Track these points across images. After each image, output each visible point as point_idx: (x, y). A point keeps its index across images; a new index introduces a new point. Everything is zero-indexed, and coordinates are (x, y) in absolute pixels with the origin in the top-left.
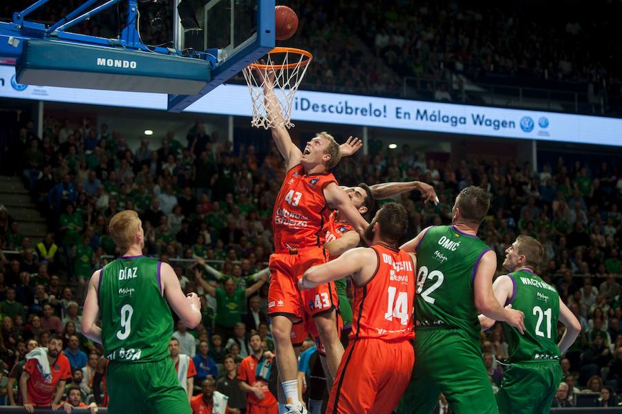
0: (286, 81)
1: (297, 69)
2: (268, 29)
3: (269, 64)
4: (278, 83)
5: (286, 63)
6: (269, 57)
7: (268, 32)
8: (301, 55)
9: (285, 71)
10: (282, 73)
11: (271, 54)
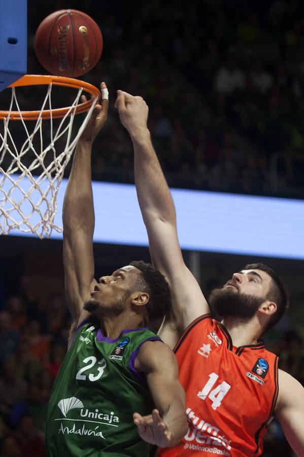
0: (47, 142)
1: (68, 119)
2: (13, 36)
3: (15, 109)
4: (31, 145)
5: (47, 108)
6: (14, 94)
7: (12, 41)
8: (77, 90)
9: (46, 123)
10: (39, 126)
11: (17, 89)
